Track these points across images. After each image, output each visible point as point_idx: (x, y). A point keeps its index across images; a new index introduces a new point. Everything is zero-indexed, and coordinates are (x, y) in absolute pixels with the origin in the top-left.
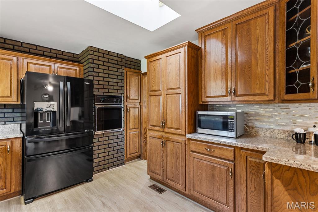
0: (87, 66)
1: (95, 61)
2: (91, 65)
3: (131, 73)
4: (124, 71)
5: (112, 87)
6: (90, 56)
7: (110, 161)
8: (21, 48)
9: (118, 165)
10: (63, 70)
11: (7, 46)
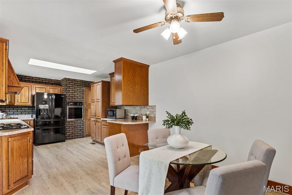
0: (63, 88)
1: (67, 85)
2: (66, 87)
3: (88, 90)
4: (84, 89)
5: (77, 98)
6: (64, 83)
7: (76, 135)
8: (32, 80)
9: (80, 138)
10: (52, 89)
11: (26, 79)
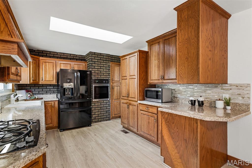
0: (88, 63)
1: (93, 60)
2: (91, 62)
3: (115, 65)
4: (110, 64)
5: (103, 74)
6: (90, 58)
7: (102, 117)
8: (57, 56)
9: (106, 120)
10: (76, 65)
11: (51, 55)
